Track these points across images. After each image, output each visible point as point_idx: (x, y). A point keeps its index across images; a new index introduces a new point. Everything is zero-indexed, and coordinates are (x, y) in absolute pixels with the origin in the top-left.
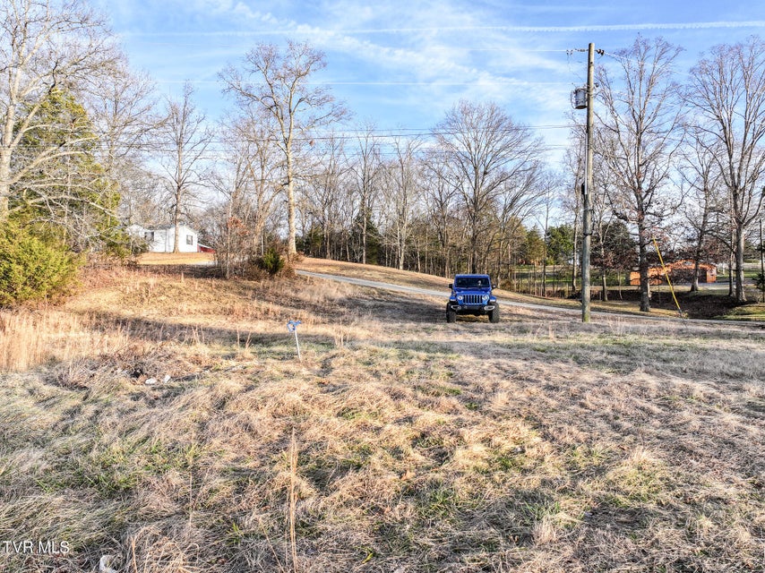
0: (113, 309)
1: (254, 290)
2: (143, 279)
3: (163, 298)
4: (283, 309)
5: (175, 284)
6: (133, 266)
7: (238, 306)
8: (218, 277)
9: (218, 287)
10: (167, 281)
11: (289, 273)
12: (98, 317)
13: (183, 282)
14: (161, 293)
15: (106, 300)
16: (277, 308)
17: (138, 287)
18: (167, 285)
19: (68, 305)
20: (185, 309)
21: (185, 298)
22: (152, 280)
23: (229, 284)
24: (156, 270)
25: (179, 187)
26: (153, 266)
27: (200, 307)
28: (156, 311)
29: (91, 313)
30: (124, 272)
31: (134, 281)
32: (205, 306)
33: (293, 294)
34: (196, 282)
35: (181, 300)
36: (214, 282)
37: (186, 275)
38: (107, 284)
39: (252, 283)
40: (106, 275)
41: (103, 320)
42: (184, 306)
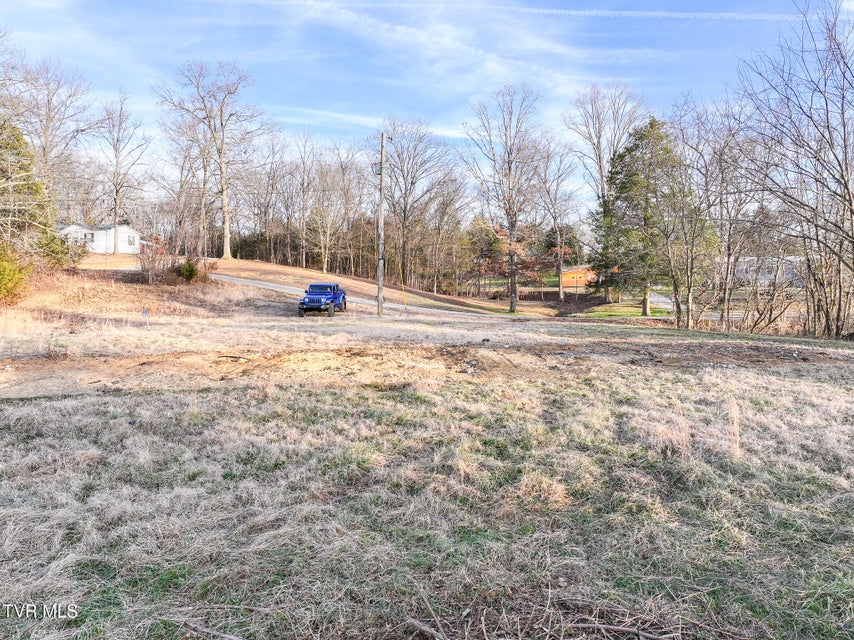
0: (57, 307)
1: (171, 293)
2: (80, 284)
3: (96, 299)
4: (187, 307)
5: (106, 288)
6: (73, 272)
7: (154, 306)
8: (142, 283)
9: (141, 291)
10: (101, 285)
11: (205, 279)
12: (46, 313)
13: (113, 286)
14: (94, 297)
15: (51, 300)
16: (183, 307)
17: (76, 290)
18: (99, 289)
19: (20, 305)
20: (113, 308)
21: (114, 299)
22: (88, 285)
23: (151, 288)
24: (94, 275)
25: (117, 191)
26: (91, 271)
27: (124, 306)
28: (90, 310)
29: (40, 310)
30: (64, 277)
31: (73, 285)
32: (130, 305)
33: (202, 296)
34: (124, 287)
35: (110, 301)
36: (138, 287)
37: (117, 280)
38: (50, 288)
39: (170, 288)
40: (48, 280)
41: (49, 315)
42: (112, 306)
